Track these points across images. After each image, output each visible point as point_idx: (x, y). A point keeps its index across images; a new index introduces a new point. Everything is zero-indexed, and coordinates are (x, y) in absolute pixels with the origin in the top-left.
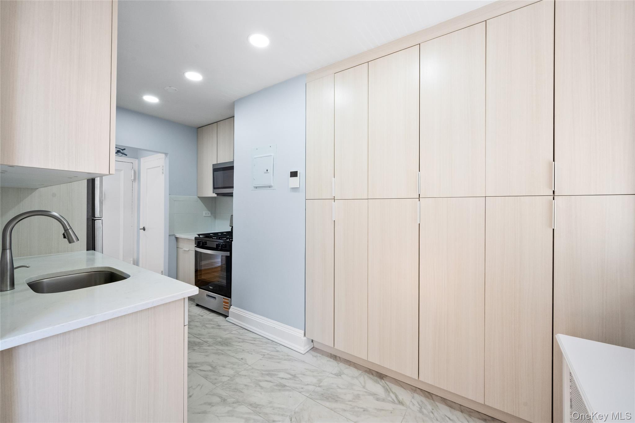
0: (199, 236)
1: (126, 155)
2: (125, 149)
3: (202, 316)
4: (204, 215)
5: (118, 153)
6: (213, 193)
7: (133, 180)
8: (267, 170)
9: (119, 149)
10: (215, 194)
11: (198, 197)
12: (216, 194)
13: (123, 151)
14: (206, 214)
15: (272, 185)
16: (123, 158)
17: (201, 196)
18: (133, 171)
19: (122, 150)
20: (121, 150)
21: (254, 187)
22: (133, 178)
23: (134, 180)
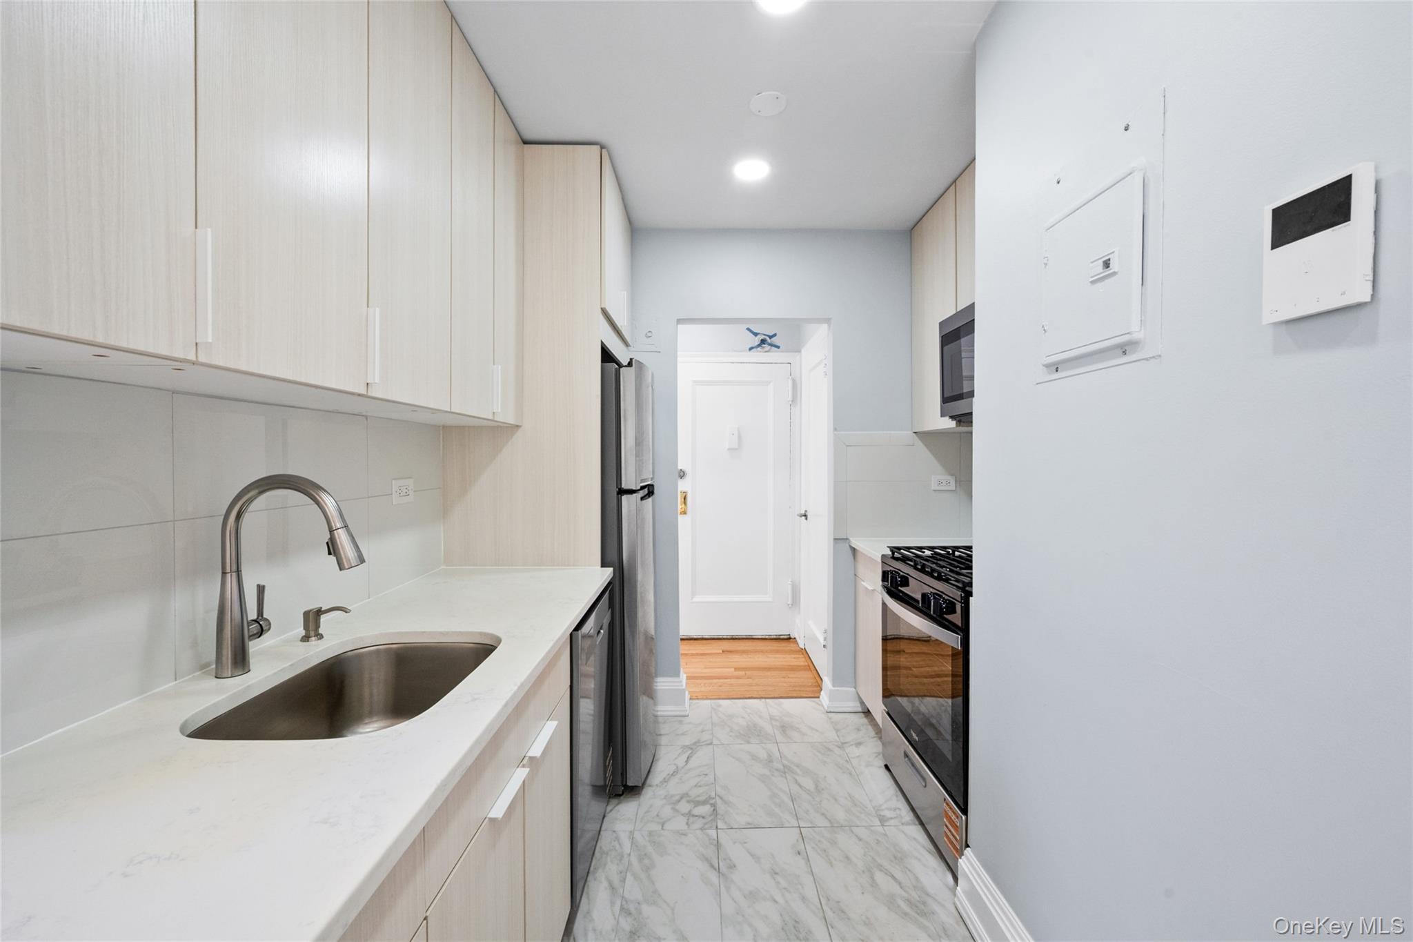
0: (893, 553)
1: (778, 347)
2: (775, 335)
3: (883, 820)
4: (933, 488)
5: (763, 345)
6: (942, 415)
7: (790, 403)
8: (1107, 264)
9: (763, 337)
10: (947, 419)
11: (915, 433)
12: (952, 417)
13: (773, 339)
14: (940, 483)
15: (1136, 336)
16: (774, 355)
17: (920, 430)
18: (790, 382)
19: (771, 337)
20: (768, 338)
21: (1047, 366)
22: (790, 398)
23: (792, 401)
